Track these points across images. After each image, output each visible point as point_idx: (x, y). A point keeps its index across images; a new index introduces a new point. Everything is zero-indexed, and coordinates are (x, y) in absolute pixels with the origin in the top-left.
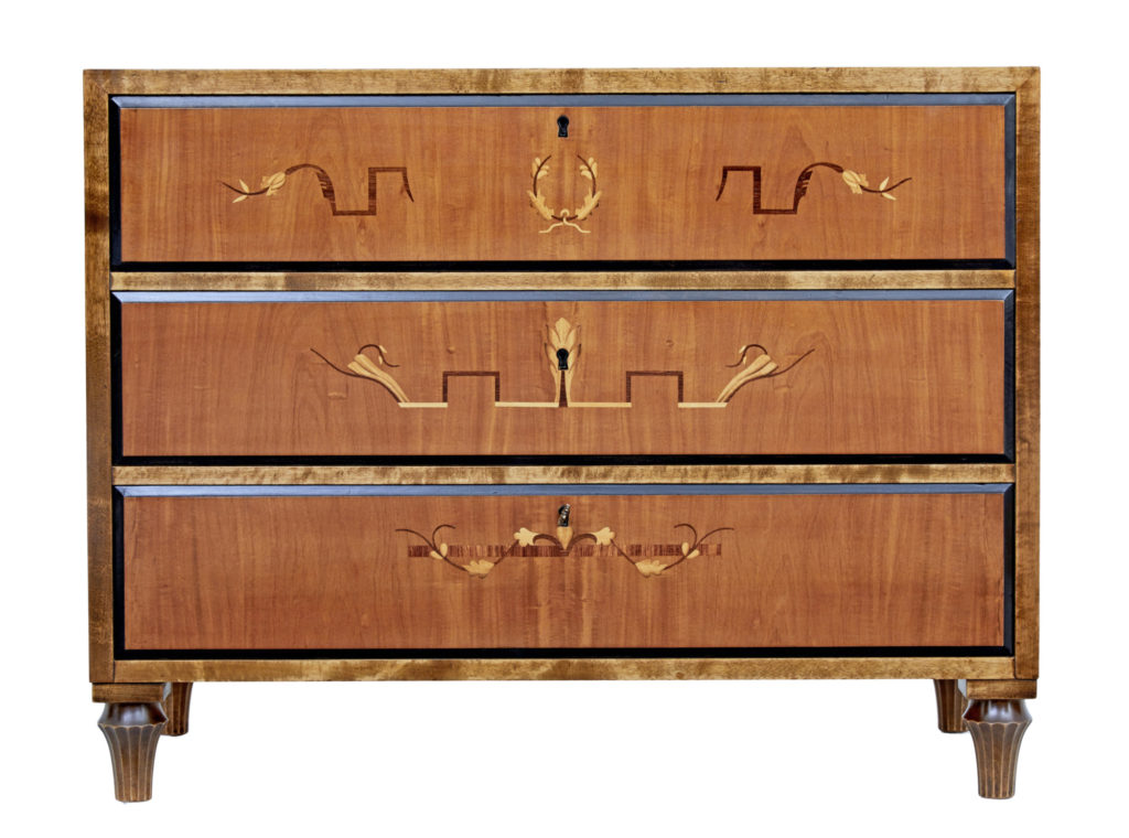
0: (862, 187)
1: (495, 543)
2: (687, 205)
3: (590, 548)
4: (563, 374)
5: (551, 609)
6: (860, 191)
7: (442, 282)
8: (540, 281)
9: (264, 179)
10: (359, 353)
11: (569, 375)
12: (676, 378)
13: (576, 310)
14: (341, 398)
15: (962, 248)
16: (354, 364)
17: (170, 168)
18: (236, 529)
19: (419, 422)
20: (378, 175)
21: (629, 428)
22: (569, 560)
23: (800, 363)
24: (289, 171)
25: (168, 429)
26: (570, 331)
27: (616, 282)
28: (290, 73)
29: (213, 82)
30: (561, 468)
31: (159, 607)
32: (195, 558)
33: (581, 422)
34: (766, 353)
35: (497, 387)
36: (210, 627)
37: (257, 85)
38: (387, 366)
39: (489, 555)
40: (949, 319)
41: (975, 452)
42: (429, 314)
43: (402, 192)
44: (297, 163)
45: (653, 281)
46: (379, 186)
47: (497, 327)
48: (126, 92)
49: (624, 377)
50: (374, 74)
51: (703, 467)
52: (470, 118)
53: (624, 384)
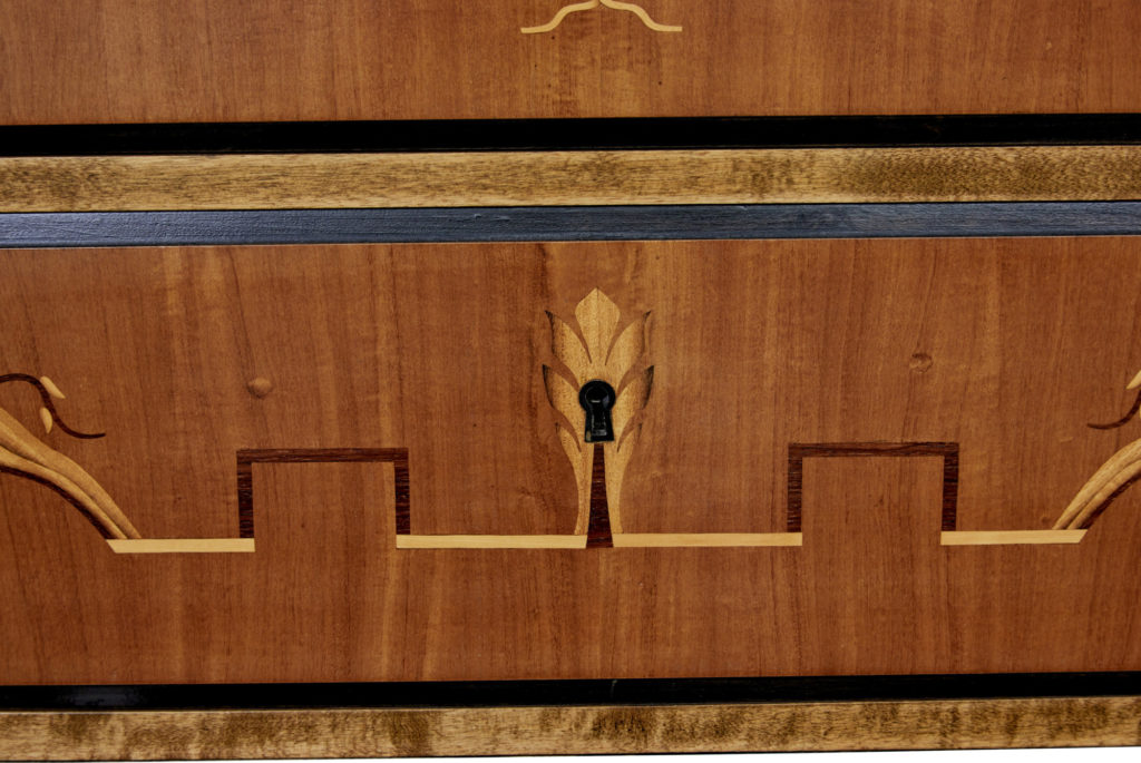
4: (599, 454)
7: (222, 184)
8: (525, 179)
11: (617, 460)
12: (937, 463)
13: (638, 266)
19: (173, 593)
21: (796, 603)
26: (621, 327)
27: (759, 181)
30: (592, 713)
33: (651, 590)
35: (402, 492)
38: (67, 435)
42: (189, 282)
45: (873, 178)
47: (396, 318)
49: (783, 460)
51: (1006, 704)
53: (782, 480)
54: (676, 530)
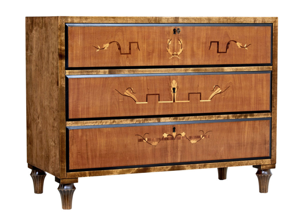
0: (241, 46)
1: (158, 137)
2: (202, 51)
3: (180, 137)
4: (174, 94)
5: (171, 153)
6: (240, 47)
7: (146, 71)
8: (169, 71)
9: (104, 45)
10: (127, 90)
12: (199, 94)
13: (177, 78)
14: (122, 102)
15: (262, 61)
16: (125, 93)
17: (81, 42)
18: (97, 136)
19: (141, 107)
20: (131, 44)
21: (189, 107)
22: (175, 140)
23: (227, 90)
24: (110, 43)
25: (80, 111)
26: (176, 83)
27: (186, 71)
28: (110, 17)
29: (91, 20)
30: (173, 118)
31: (78, 158)
32: (87, 145)
33: (178, 106)
34: (219, 87)
35: (159, 98)
36: (90, 162)
37: (102, 21)
38: (133, 93)
39: (157, 140)
40: (259, 78)
41: (264, 110)
42: (143, 80)
43: (137, 48)
44: (112, 41)
45: (194, 70)
46: (132, 47)
47: (159, 82)
48: (69, 22)
49: (188, 94)
50: (130, 18)
51: (205, 116)
52: (153, 29)
53: (188, 96)
54: (180, 101)
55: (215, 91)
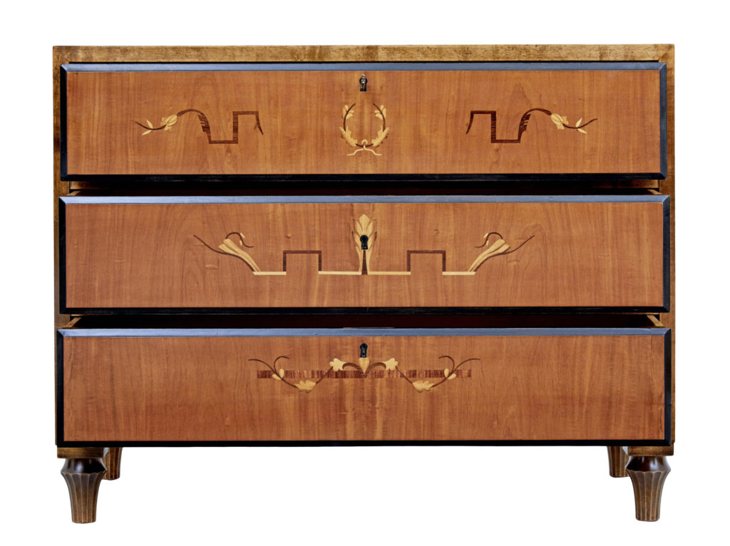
0: (564, 125)
1: (316, 369)
2: (447, 137)
3: (382, 372)
4: (364, 252)
5: (355, 414)
6: (563, 128)
9: (163, 119)
10: (227, 238)
11: (369, 253)
12: (441, 255)
13: (374, 209)
14: (214, 268)
15: (632, 165)
16: (223, 245)
17: (100, 111)
18: (140, 359)
19: (267, 284)
20: (239, 117)
21: (409, 289)
22: (367, 380)
23: (525, 244)
24: (180, 114)
25: (97, 289)
26: (370, 223)
28: (188, 48)
29: (137, 54)
31: (87, 412)
32: (112, 379)
33: (376, 285)
34: (502, 238)
35: (320, 261)
36: (122, 426)
38: (245, 247)
39: (313, 377)
40: (626, 215)
41: (643, 305)
42: (274, 212)
43: (255, 128)
44: (185, 109)
46: (240, 124)
47: (320, 220)
48: (81, 61)
49: (406, 254)
50: (242, 49)
52: (301, 79)
53: (406, 259)
54: (382, 270)
55: (488, 247)
